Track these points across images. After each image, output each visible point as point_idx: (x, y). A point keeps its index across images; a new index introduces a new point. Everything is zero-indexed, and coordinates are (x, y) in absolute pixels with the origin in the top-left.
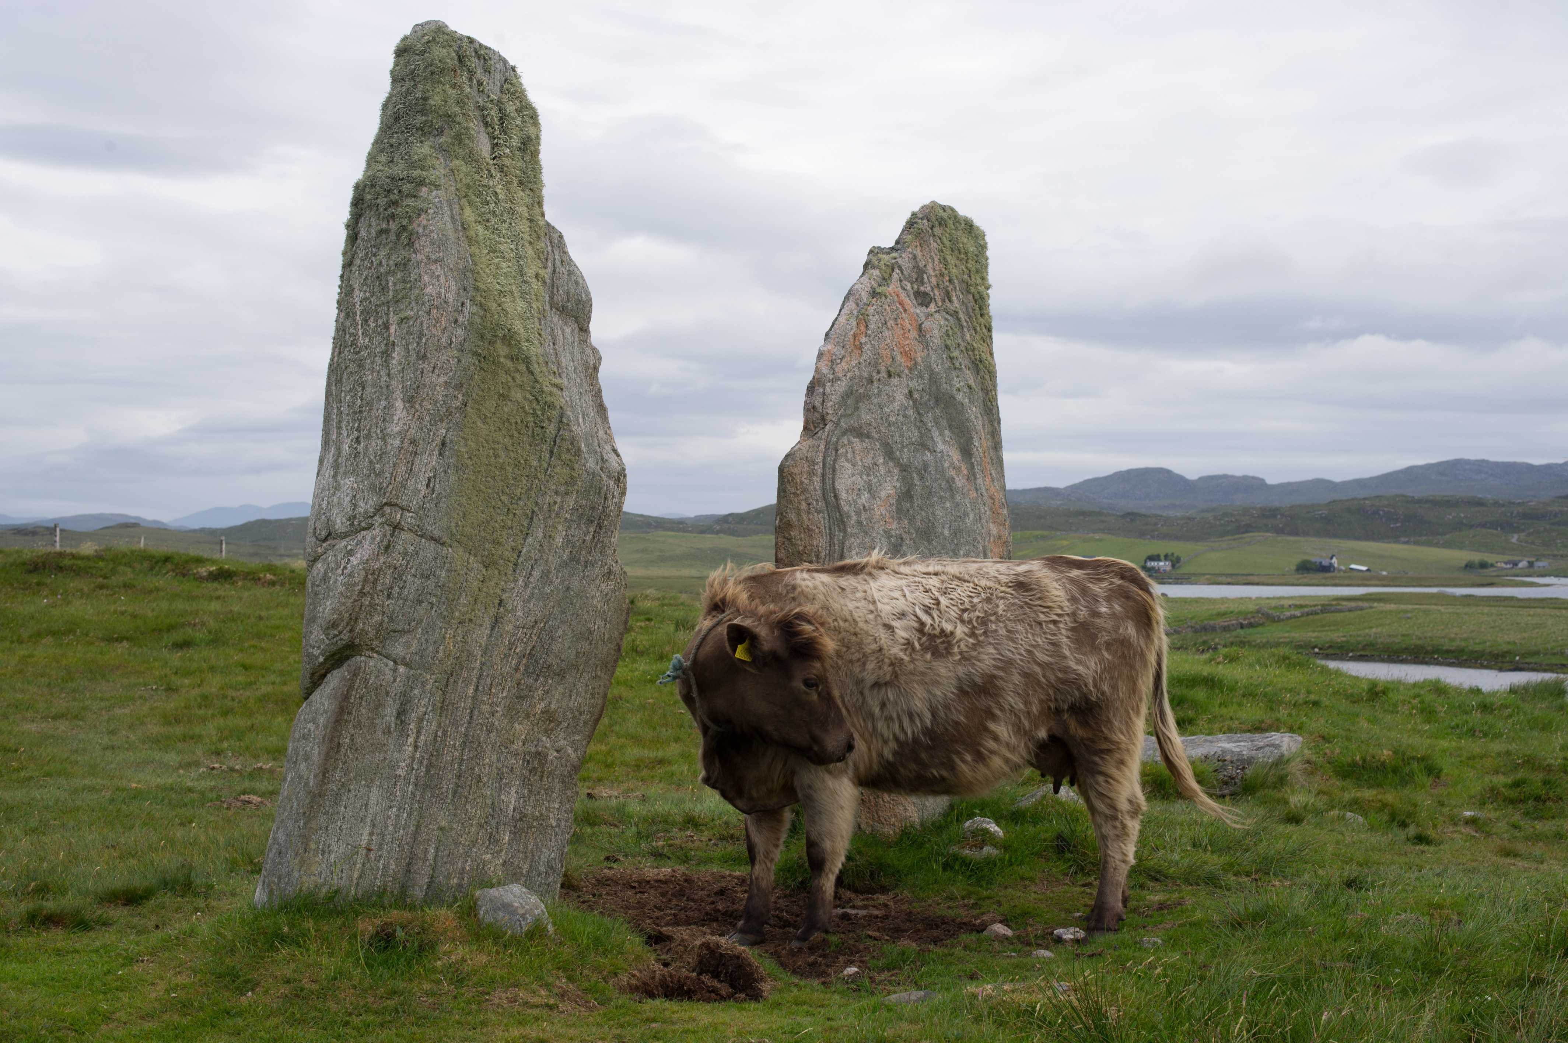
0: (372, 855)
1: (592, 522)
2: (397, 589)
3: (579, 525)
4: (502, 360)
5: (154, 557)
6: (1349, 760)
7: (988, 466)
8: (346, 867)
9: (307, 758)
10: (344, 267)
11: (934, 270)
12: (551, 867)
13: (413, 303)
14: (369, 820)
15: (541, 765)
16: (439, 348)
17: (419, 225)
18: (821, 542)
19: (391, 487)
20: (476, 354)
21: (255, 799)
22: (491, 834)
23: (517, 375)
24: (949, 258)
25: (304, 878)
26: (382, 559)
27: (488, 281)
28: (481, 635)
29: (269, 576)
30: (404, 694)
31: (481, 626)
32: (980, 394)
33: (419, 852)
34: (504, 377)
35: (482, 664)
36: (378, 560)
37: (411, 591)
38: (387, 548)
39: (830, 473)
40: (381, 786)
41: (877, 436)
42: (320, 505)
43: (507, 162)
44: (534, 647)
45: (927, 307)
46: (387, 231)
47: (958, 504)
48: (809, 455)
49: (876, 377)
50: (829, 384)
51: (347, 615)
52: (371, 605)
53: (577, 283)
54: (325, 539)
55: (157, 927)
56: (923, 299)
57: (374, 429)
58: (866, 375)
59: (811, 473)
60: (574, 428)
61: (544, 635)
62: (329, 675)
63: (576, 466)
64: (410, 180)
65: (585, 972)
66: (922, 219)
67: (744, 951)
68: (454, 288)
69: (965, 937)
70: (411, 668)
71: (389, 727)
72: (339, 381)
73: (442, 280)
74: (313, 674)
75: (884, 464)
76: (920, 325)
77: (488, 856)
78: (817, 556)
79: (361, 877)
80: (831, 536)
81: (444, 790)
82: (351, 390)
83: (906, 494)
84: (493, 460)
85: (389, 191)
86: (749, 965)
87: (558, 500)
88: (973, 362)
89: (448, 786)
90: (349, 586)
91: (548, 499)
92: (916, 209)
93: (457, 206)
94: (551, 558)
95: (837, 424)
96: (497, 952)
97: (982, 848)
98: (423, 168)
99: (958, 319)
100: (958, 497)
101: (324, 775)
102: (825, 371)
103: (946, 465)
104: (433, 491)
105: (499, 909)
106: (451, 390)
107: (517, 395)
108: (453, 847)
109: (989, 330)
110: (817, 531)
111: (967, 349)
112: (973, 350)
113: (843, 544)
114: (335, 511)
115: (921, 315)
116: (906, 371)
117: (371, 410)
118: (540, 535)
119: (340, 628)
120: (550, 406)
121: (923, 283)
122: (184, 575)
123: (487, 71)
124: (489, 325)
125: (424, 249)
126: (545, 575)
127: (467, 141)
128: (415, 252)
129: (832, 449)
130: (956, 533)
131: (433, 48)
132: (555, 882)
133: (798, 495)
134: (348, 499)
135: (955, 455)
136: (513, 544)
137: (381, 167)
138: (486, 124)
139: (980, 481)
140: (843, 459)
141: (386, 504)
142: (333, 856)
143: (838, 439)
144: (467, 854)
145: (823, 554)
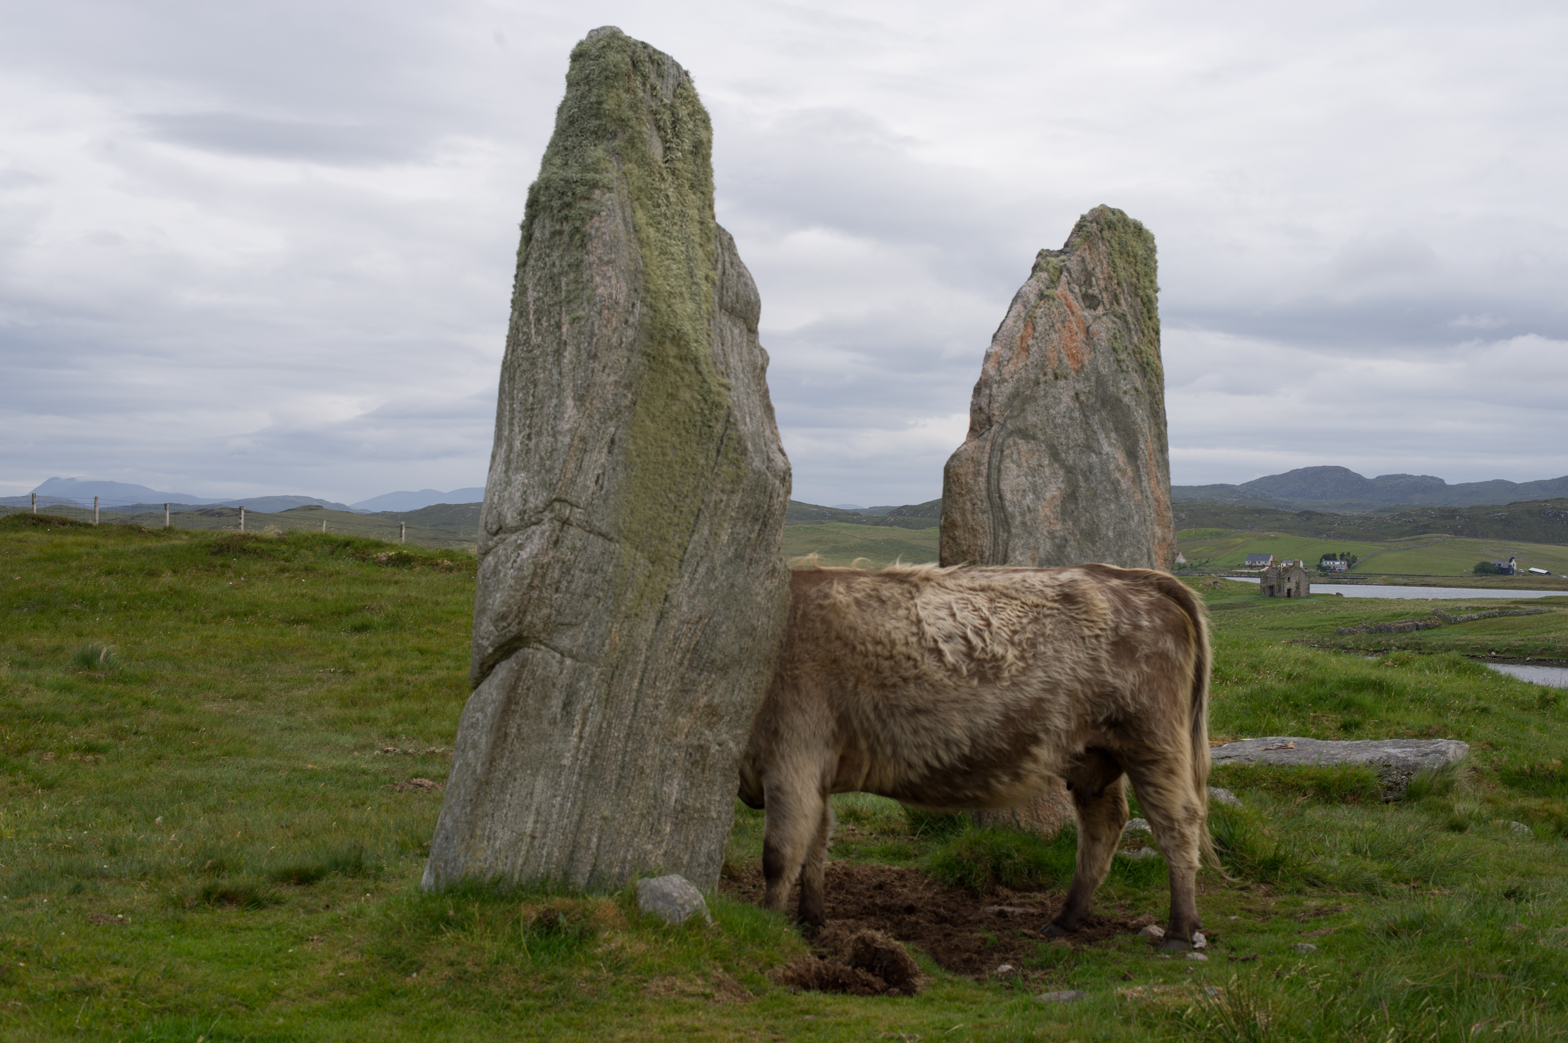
0: (536, 843)
1: (757, 520)
2: (565, 583)
3: (744, 523)
4: (671, 360)
5: (336, 541)
6: (1517, 768)
7: (1154, 469)
8: (511, 854)
9: (475, 746)
10: (518, 267)
11: (1102, 273)
12: (711, 859)
13: (585, 304)
14: (533, 808)
15: (704, 758)
16: (609, 348)
17: (592, 227)
18: (986, 542)
19: (560, 483)
20: (645, 354)
21: (427, 782)
22: (653, 824)
23: (686, 376)
24: (1117, 261)
25: (470, 863)
26: (551, 554)
27: (659, 283)
28: (647, 629)
29: (447, 562)
30: (570, 686)
31: (646, 620)
32: (1147, 396)
33: (582, 840)
34: (672, 377)
35: (647, 658)
36: (547, 554)
37: (578, 585)
38: (556, 543)
39: (995, 473)
40: (546, 775)
41: (1042, 438)
42: (492, 500)
43: (679, 165)
44: (698, 642)
45: (1095, 309)
46: (560, 233)
47: (1123, 507)
48: (975, 455)
49: (1042, 379)
50: (995, 386)
51: (516, 608)
52: (539, 598)
53: (746, 284)
54: (496, 533)
55: (328, 906)
56: (1091, 301)
57: (545, 426)
58: (1032, 377)
59: (977, 474)
60: (741, 427)
61: (708, 630)
62: (497, 666)
63: (743, 465)
64: (584, 182)
65: (742, 962)
66: (1091, 222)
67: (899, 946)
68: (625, 289)
69: (1119, 938)
70: (578, 661)
71: (555, 718)
72: (512, 379)
73: (614, 281)
74: (482, 665)
75: (1049, 465)
76: (1088, 328)
77: (650, 847)
78: (981, 556)
79: (525, 864)
80: (996, 536)
81: (608, 780)
82: (523, 388)
83: (1071, 496)
84: (661, 458)
85: (563, 194)
86: (904, 960)
87: (725, 498)
88: (1140, 365)
89: (611, 777)
90: (518, 579)
91: (714, 497)
92: (1086, 212)
93: (628, 209)
94: (716, 555)
95: (1003, 426)
96: (656, 941)
97: (1140, 849)
98: (596, 171)
99: (1126, 322)
100: (1123, 500)
101: (491, 764)
102: (992, 372)
103: (1112, 467)
104: (602, 487)
105: (659, 899)
106: (621, 389)
107: (685, 395)
108: (615, 836)
109: (1157, 333)
110: (981, 531)
111: (1134, 352)
112: (1141, 353)
113: (1007, 544)
114: (506, 506)
115: (1089, 317)
116: (1073, 373)
117: (542, 407)
118: (706, 532)
119: (509, 620)
120: (718, 405)
121: (1091, 286)
122: (364, 560)
123: (661, 76)
124: (659, 326)
125: (597, 251)
126: (711, 571)
127: (639, 145)
128: (587, 254)
129: (998, 449)
130: (1121, 535)
131: (608, 53)
132: (715, 873)
133: (963, 496)
134: (518, 494)
135: (1121, 458)
136: (678, 540)
137: (555, 170)
138: (659, 128)
139: (1145, 484)
140: (1008, 460)
141: (556, 500)
142: (498, 843)
143: (1004, 440)
144: (629, 844)
145: (987, 554)
